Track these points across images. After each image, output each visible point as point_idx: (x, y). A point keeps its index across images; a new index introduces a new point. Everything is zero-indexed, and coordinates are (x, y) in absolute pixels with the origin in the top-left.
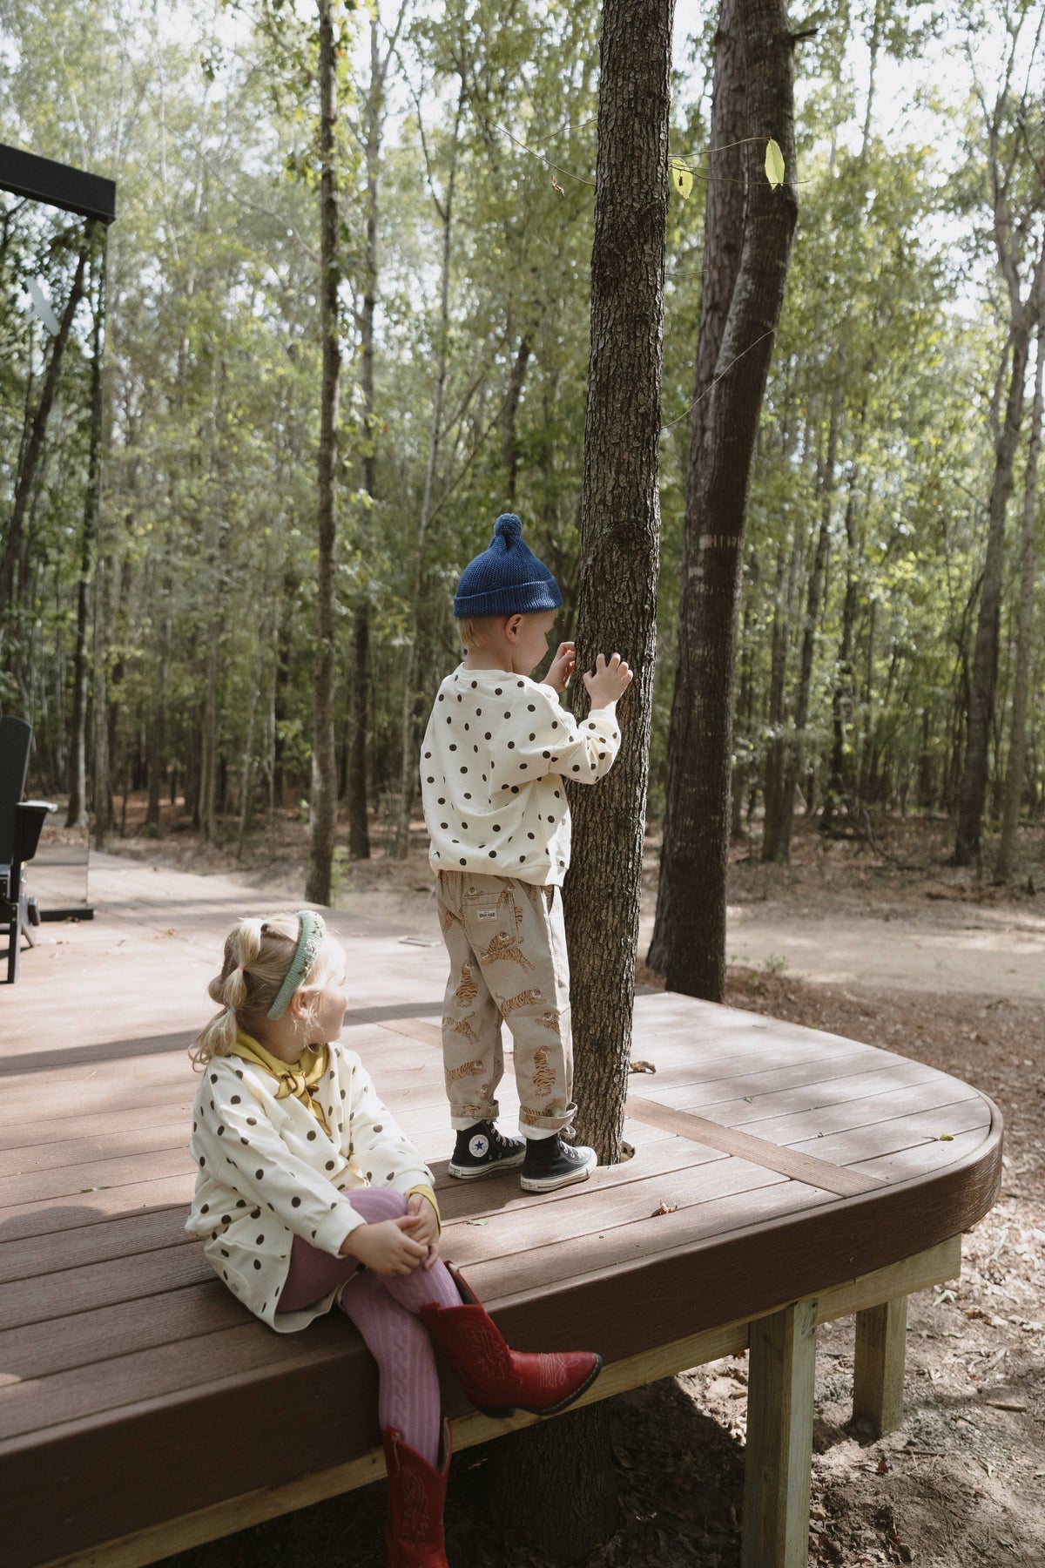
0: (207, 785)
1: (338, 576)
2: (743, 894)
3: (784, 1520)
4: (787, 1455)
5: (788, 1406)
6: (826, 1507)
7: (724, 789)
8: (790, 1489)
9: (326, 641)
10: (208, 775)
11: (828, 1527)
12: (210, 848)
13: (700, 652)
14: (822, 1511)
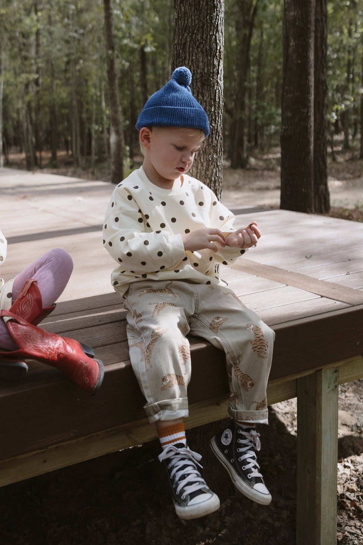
0: (76, 140)
1: (114, 16)
2: (348, 176)
3: (320, 495)
4: (321, 458)
5: (320, 430)
6: (358, 485)
7: (309, 93)
8: (323, 478)
9: (110, 52)
10: (76, 136)
11: (358, 496)
12: (79, 171)
13: (292, 14)
14: (355, 487)
